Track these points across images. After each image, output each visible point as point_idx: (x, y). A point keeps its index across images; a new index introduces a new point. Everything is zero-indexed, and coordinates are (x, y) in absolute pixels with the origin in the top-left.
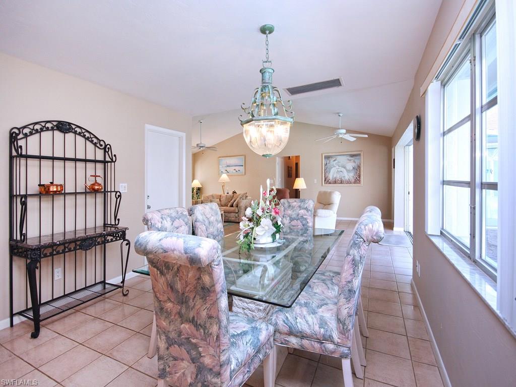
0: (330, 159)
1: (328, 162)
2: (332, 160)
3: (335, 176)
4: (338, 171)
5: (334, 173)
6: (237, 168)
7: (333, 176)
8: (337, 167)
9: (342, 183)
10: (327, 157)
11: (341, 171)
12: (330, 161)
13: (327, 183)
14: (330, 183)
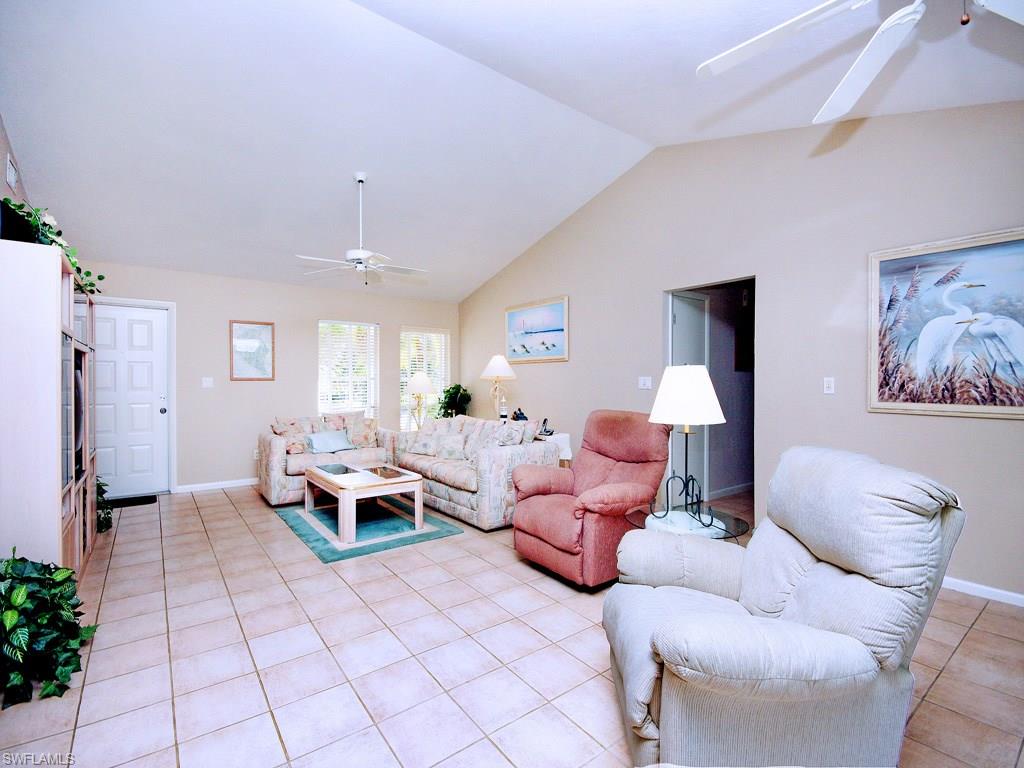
0: (918, 274)
1: (903, 290)
2: (927, 280)
3: (947, 360)
4: (967, 334)
5: (944, 347)
6: (549, 338)
7: (933, 361)
8: (965, 313)
9: (993, 400)
10: (901, 268)
11: (993, 336)
12: (914, 287)
13: (893, 397)
14: (915, 398)
